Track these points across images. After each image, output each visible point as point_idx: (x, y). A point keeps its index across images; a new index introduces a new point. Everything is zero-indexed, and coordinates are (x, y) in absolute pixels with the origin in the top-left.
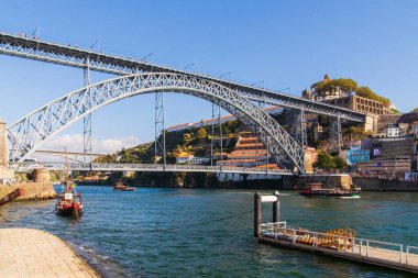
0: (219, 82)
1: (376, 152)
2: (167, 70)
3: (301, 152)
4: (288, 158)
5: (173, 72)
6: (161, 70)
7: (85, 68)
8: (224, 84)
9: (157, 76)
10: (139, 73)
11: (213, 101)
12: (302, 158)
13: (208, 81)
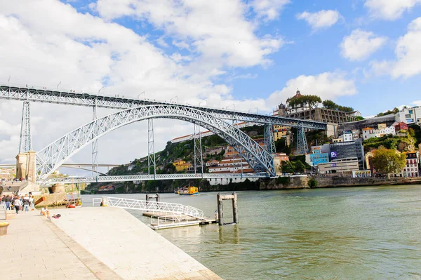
0: (197, 108)
1: (333, 154)
2: (156, 103)
3: (270, 158)
4: (260, 164)
5: (160, 103)
6: (151, 103)
7: (94, 106)
8: (201, 109)
9: (148, 108)
10: (135, 106)
11: (194, 122)
12: (272, 163)
13: (188, 108)
